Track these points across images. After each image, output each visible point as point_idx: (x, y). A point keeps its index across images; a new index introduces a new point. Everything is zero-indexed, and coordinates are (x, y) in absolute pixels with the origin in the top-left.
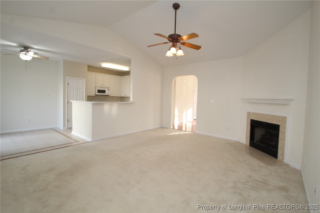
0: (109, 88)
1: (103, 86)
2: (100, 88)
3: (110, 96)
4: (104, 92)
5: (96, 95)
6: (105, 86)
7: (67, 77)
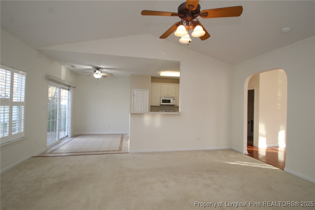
0: (174, 98)
1: (168, 96)
2: (165, 97)
3: (176, 106)
4: (169, 101)
5: (161, 105)
6: (171, 96)
7: (133, 89)
